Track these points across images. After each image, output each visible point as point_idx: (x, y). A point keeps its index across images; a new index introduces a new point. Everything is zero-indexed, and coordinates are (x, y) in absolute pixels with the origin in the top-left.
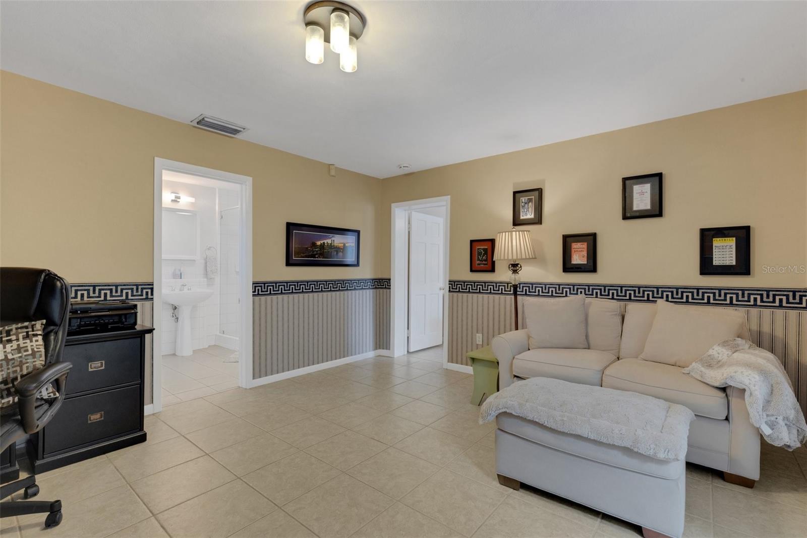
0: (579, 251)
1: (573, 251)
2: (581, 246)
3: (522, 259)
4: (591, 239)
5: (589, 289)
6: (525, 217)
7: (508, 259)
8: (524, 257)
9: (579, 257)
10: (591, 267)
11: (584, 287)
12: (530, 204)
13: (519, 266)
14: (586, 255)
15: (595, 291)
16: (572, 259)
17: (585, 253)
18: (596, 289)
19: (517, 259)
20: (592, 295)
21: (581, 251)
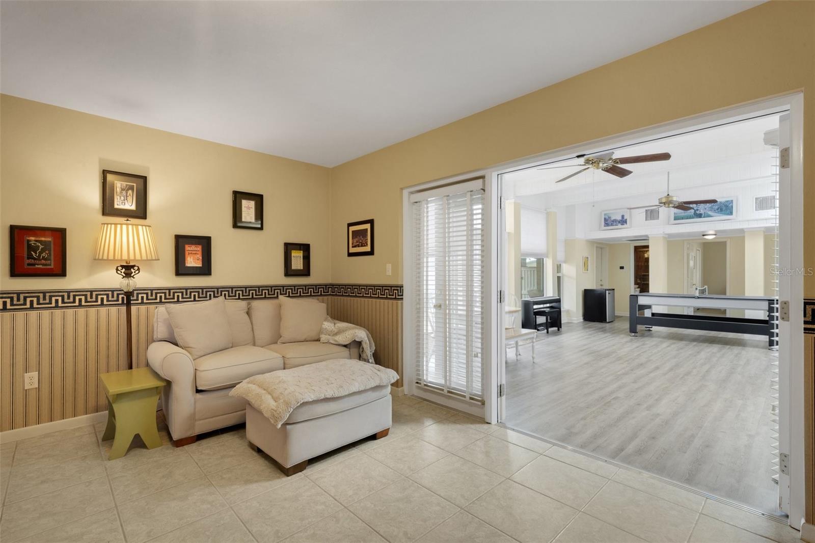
0: (194, 254)
1: (187, 253)
2: (196, 249)
3: (142, 260)
4: (205, 243)
5: (203, 292)
6: (122, 207)
7: (121, 260)
8: (144, 257)
9: (194, 260)
10: (206, 269)
11: (197, 290)
12: (130, 192)
13: (136, 268)
14: (201, 258)
15: (208, 294)
16: (186, 261)
17: (200, 256)
18: (210, 291)
19: (135, 260)
20: (206, 297)
21: (196, 254)
